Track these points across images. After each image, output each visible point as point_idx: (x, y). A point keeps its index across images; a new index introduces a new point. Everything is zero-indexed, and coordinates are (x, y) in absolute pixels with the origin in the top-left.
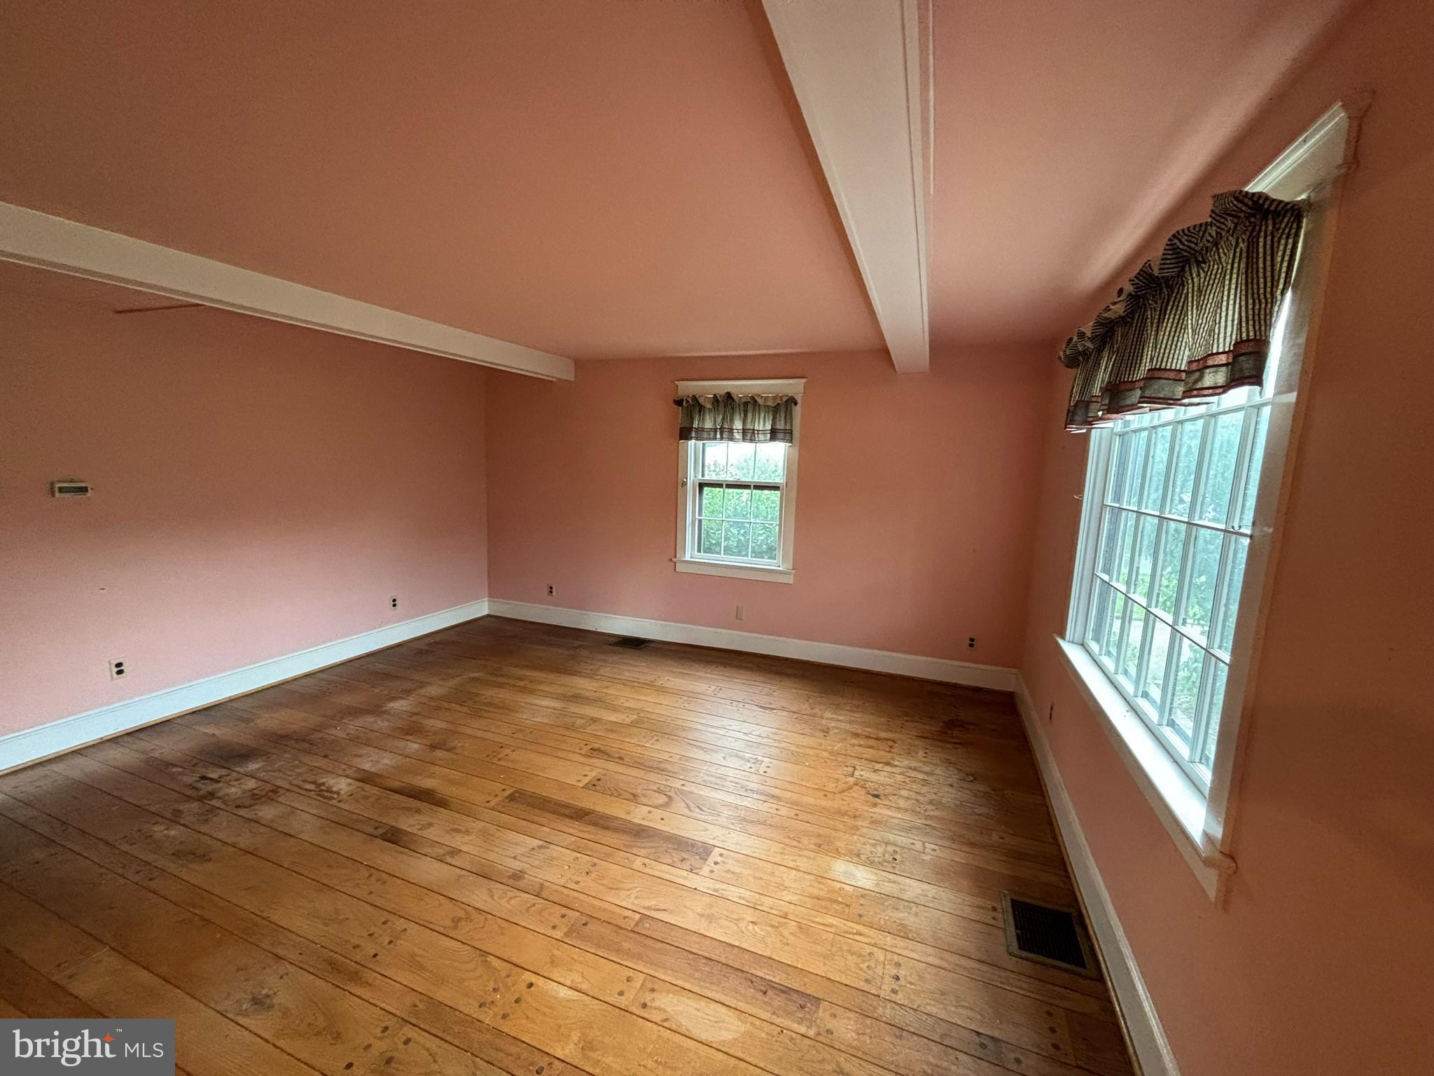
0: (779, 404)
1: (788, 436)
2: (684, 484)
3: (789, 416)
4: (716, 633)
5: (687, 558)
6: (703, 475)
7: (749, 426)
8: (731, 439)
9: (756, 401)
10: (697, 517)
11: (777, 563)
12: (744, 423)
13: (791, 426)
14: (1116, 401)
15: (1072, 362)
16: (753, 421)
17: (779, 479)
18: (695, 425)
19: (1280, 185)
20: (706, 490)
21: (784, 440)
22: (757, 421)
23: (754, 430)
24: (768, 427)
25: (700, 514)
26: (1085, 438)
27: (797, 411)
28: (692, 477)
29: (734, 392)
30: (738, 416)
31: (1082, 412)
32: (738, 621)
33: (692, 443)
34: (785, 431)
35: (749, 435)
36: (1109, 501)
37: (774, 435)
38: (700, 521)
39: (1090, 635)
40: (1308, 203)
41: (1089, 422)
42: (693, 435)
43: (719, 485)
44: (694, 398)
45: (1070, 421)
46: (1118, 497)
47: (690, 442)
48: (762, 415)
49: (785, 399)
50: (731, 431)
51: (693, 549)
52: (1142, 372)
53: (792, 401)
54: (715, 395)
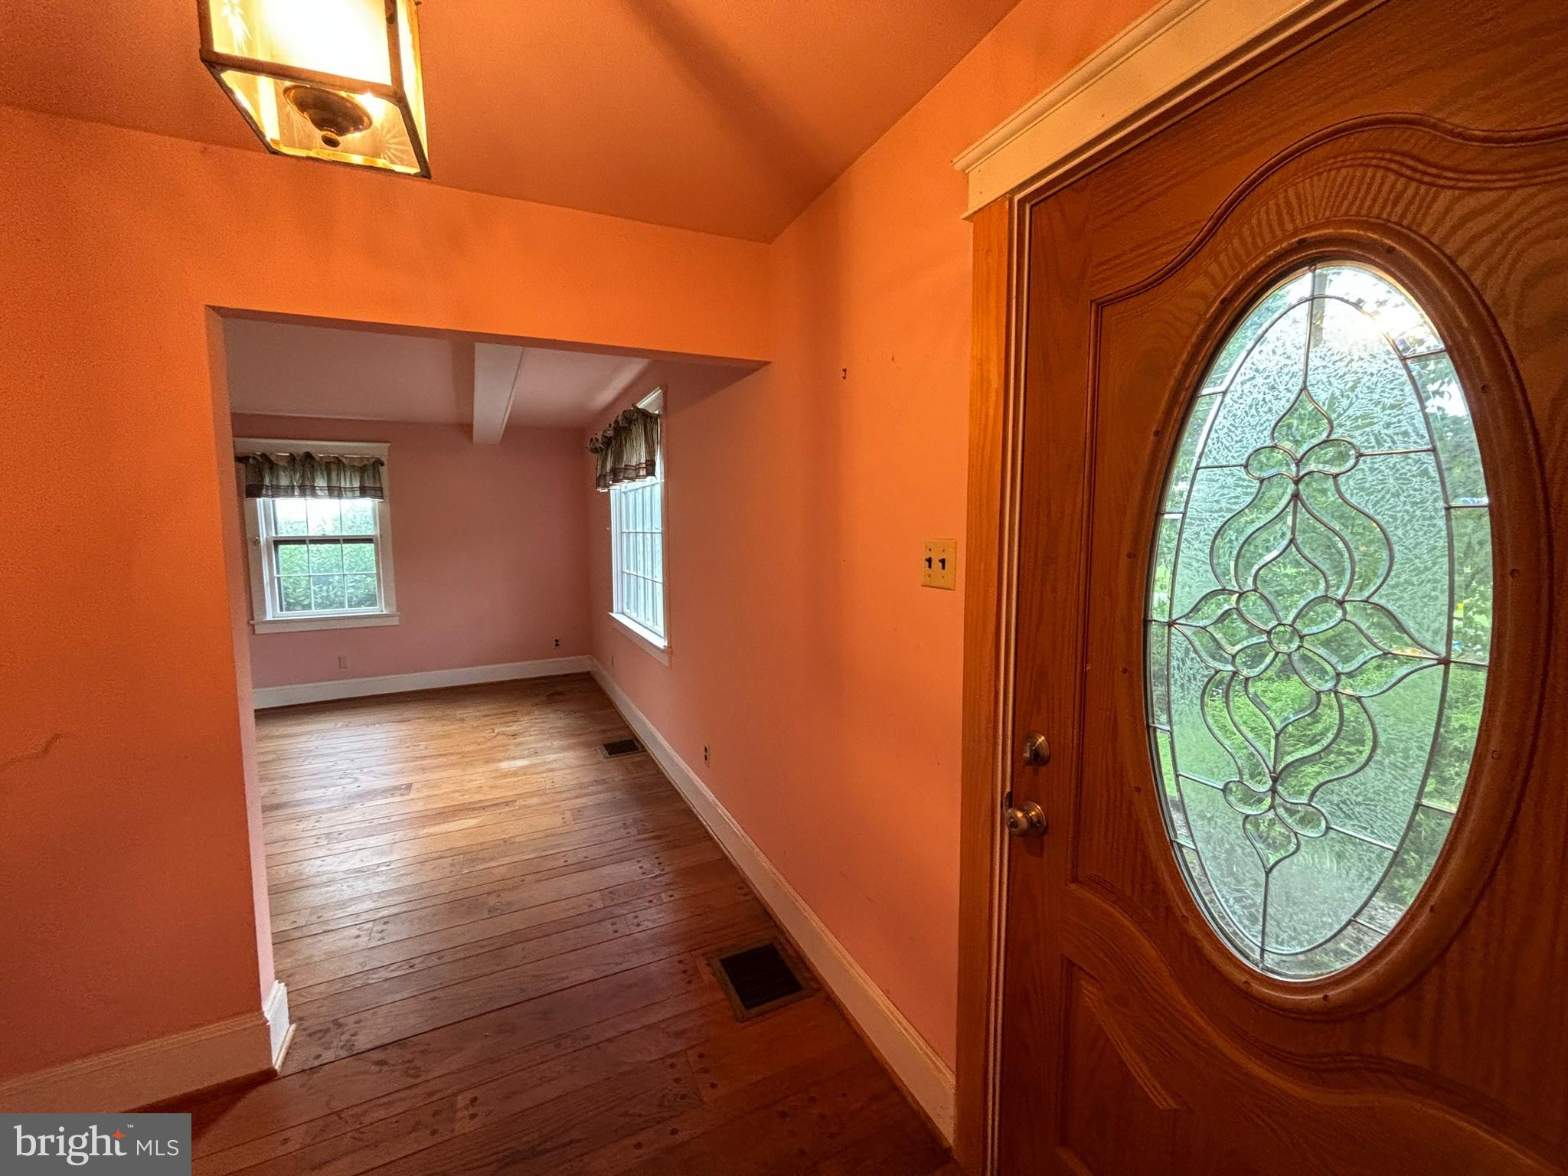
0: (365, 466)
1: (379, 493)
2: (257, 542)
3: (376, 475)
4: (317, 687)
5: (269, 617)
6: (276, 533)
7: (334, 483)
8: (314, 494)
9: (340, 461)
10: (275, 574)
11: (380, 608)
12: (329, 480)
13: (381, 484)
14: (617, 475)
15: (595, 450)
16: (339, 479)
17: (371, 531)
18: (267, 482)
19: (650, 404)
20: (281, 547)
21: (374, 497)
22: (342, 479)
23: (340, 487)
24: (357, 484)
25: (278, 572)
26: (608, 493)
27: (384, 470)
28: (265, 535)
29: (313, 451)
30: (319, 473)
31: (601, 480)
32: (342, 671)
33: (260, 501)
34: (374, 489)
35: (335, 491)
36: (624, 530)
37: (364, 492)
38: (279, 579)
39: (625, 606)
40: (658, 415)
41: (607, 486)
42: (264, 492)
43: (300, 541)
44: (264, 456)
45: (598, 485)
46: (628, 527)
47: (258, 500)
48: (348, 474)
49: (372, 461)
50: (313, 488)
51: (274, 609)
52: (623, 466)
53: (379, 463)
54: (291, 454)
